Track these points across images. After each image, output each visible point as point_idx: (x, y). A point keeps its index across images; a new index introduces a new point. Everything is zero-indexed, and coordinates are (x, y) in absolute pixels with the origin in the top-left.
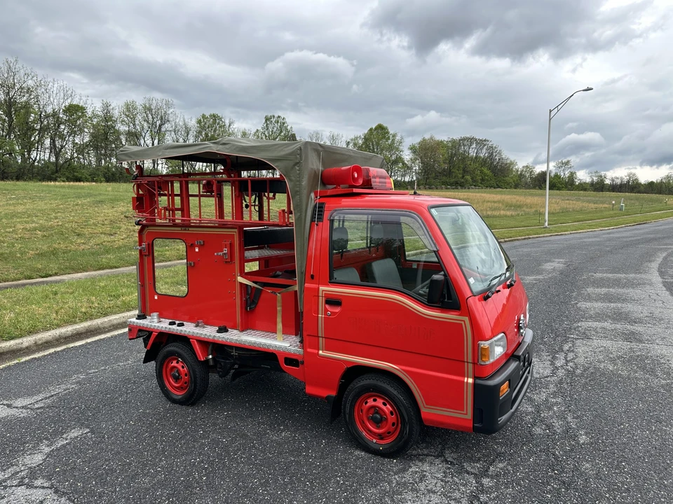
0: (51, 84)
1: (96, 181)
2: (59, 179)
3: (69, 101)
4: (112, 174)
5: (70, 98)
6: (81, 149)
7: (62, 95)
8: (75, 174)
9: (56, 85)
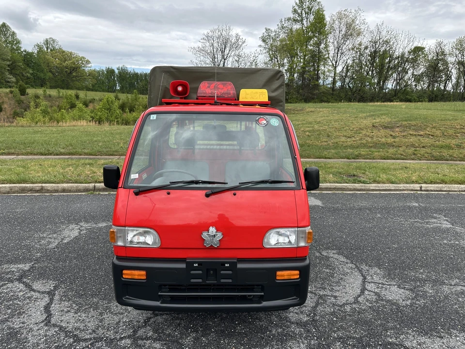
0: (400, 35)
1: (422, 101)
2: (394, 101)
3: (411, 45)
4: (436, 96)
5: (412, 43)
6: (418, 79)
7: (407, 41)
8: (407, 96)
9: (403, 35)
